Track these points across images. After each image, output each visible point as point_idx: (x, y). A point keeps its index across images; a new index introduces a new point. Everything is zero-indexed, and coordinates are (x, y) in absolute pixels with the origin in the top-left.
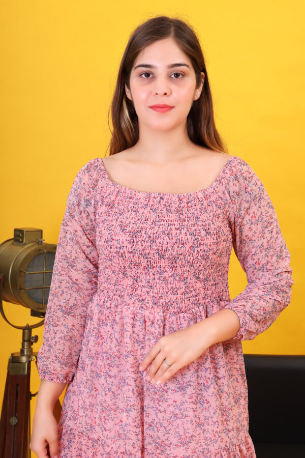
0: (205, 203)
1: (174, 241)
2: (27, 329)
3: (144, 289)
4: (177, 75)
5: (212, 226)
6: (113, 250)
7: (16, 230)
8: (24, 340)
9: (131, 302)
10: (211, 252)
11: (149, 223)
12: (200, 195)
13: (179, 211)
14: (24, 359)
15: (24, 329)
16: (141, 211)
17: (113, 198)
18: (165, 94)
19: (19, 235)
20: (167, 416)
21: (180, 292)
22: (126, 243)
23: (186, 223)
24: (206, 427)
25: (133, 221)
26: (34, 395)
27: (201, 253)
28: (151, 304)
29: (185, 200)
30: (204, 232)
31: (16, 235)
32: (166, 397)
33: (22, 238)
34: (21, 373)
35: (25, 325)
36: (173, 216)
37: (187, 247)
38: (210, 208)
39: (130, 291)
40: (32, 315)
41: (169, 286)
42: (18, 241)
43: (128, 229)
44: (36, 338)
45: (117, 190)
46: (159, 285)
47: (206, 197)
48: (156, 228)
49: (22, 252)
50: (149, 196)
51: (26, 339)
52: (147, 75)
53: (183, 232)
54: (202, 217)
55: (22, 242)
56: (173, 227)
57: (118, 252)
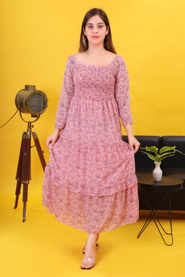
0: (107, 69)
1: (96, 80)
2: (29, 123)
3: (87, 95)
4: (100, 27)
5: (109, 76)
6: (78, 82)
7: (25, 85)
8: (28, 127)
9: (83, 98)
10: (108, 84)
11: (89, 74)
12: (106, 66)
13: (99, 71)
14: (28, 133)
15: (28, 123)
16: (87, 70)
17: (78, 66)
18: (97, 33)
19: (27, 88)
20: (96, 134)
21: (98, 95)
22: (82, 80)
23: (100, 75)
24: (108, 137)
25: (84, 73)
26: (32, 147)
27: (105, 84)
28: (88, 99)
29: (101, 68)
30: (106, 78)
31: (25, 87)
32: (96, 128)
33: (28, 88)
34: (28, 138)
35: (29, 121)
36: (97, 72)
37: (100, 82)
38: (108, 71)
39: (82, 95)
40: (32, 117)
41: (94, 93)
42: (27, 89)
43: (82, 76)
44: (33, 126)
45: (80, 64)
46: (91, 93)
47: (108, 67)
48: (91, 76)
49: (28, 93)
50: (90, 66)
51: (29, 126)
52: (91, 27)
53: (99, 77)
54: (106, 73)
55: (28, 90)
56: (96, 76)
57: (79, 83)
